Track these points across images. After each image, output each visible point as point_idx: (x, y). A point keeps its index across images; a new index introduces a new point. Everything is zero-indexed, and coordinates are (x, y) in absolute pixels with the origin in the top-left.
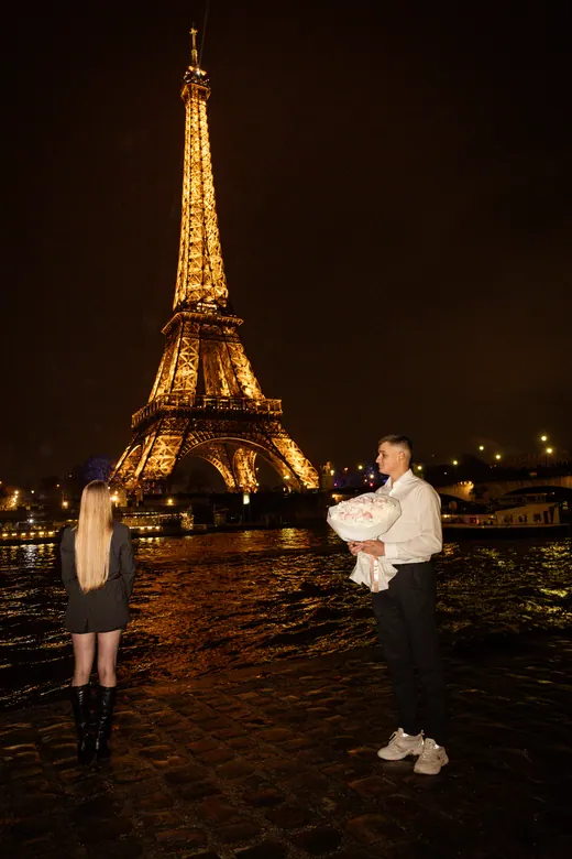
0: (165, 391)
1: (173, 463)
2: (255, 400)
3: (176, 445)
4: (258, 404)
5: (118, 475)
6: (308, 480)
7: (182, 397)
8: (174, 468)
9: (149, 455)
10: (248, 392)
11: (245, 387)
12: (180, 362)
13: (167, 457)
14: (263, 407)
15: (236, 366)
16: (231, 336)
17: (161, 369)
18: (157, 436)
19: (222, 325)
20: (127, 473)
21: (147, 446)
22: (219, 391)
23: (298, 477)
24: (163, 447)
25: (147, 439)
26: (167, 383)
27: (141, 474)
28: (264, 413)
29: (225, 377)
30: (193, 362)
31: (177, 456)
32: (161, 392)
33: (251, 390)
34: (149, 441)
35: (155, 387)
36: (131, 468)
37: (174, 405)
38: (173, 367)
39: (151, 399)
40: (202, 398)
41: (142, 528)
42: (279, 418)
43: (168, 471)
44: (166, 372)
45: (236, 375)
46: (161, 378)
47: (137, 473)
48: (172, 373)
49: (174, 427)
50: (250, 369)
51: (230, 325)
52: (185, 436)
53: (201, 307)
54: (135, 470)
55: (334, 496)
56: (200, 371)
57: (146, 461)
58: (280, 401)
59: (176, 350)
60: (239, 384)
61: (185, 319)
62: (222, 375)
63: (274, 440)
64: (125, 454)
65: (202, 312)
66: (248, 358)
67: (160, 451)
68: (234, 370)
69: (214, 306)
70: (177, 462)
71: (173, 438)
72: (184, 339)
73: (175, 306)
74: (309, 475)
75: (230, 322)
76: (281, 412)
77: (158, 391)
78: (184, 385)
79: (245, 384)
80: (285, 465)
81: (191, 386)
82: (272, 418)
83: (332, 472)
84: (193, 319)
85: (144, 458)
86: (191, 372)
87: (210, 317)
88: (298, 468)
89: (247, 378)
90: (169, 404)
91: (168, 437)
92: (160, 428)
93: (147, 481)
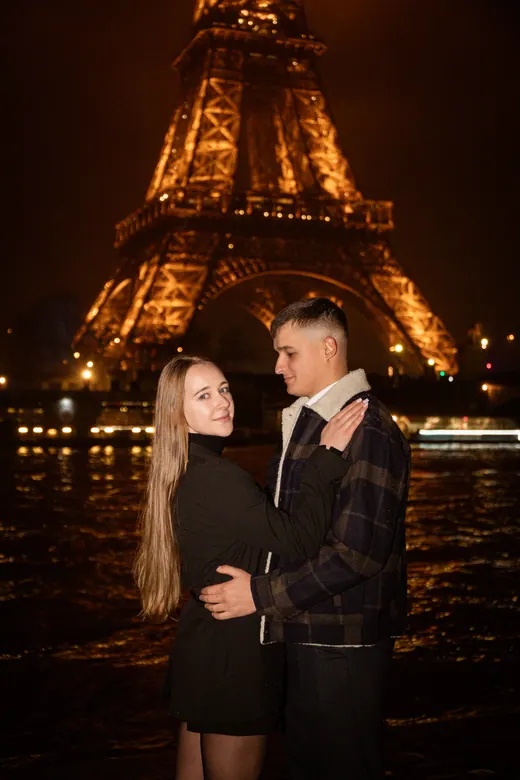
0: (178, 181)
1: (188, 315)
2: (342, 202)
3: (195, 281)
4: (348, 209)
5: (90, 332)
6: (436, 355)
7: (207, 194)
8: (193, 324)
9: (147, 299)
10: (330, 186)
11: (325, 177)
12: (206, 125)
13: (177, 303)
14: (358, 216)
15: (309, 136)
16: (301, 76)
17: (169, 138)
18: (161, 264)
19: (287, 54)
20: (108, 329)
21: (142, 283)
22: (276, 183)
23: (417, 350)
24: (171, 285)
25: (143, 271)
26: (180, 166)
27: (133, 332)
28: (359, 226)
29: (289, 156)
30: (229, 127)
31: (197, 302)
32: (170, 181)
33: (335, 183)
34: (147, 274)
35: (160, 171)
36: (113, 321)
37: (193, 207)
38: (192, 135)
39: (151, 194)
40: (244, 196)
41: (136, 430)
42: (385, 238)
43: (181, 330)
44: (179, 144)
45: (307, 151)
46: (171, 156)
47: (125, 330)
48: (190, 147)
49: (191, 248)
50: (338, 142)
51: (301, 55)
52: (213, 266)
53: (247, 19)
54: (121, 323)
55: (485, 387)
56: (240, 143)
57: (142, 311)
58: (389, 204)
59: (198, 104)
60: (314, 169)
61: (214, 42)
62: (283, 153)
63: (376, 280)
64: (103, 295)
65: (249, 29)
66: (334, 121)
67: (166, 292)
68: (306, 144)
69: (271, 17)
70: (196, 312)
71: (190, 268)
72: (213, 81)
73: (197, 15)
74: (439, 346)
75: (301, 49)
76: (391, 223)
77: (163, 181)
78: (211, 171)
79: (325, 170)
80: (393, 326)
81: (224, 172)
82: (375, 237)
83: (484, 343)
84: (229, 42)
85: (138, 304)
86: (224, 145)
87: (263, 37)
88: (417, 331)
89: (330, 161)
90: (183, 204)
91: (179, 267)
92: (167, 250)
93: (143, 345)
